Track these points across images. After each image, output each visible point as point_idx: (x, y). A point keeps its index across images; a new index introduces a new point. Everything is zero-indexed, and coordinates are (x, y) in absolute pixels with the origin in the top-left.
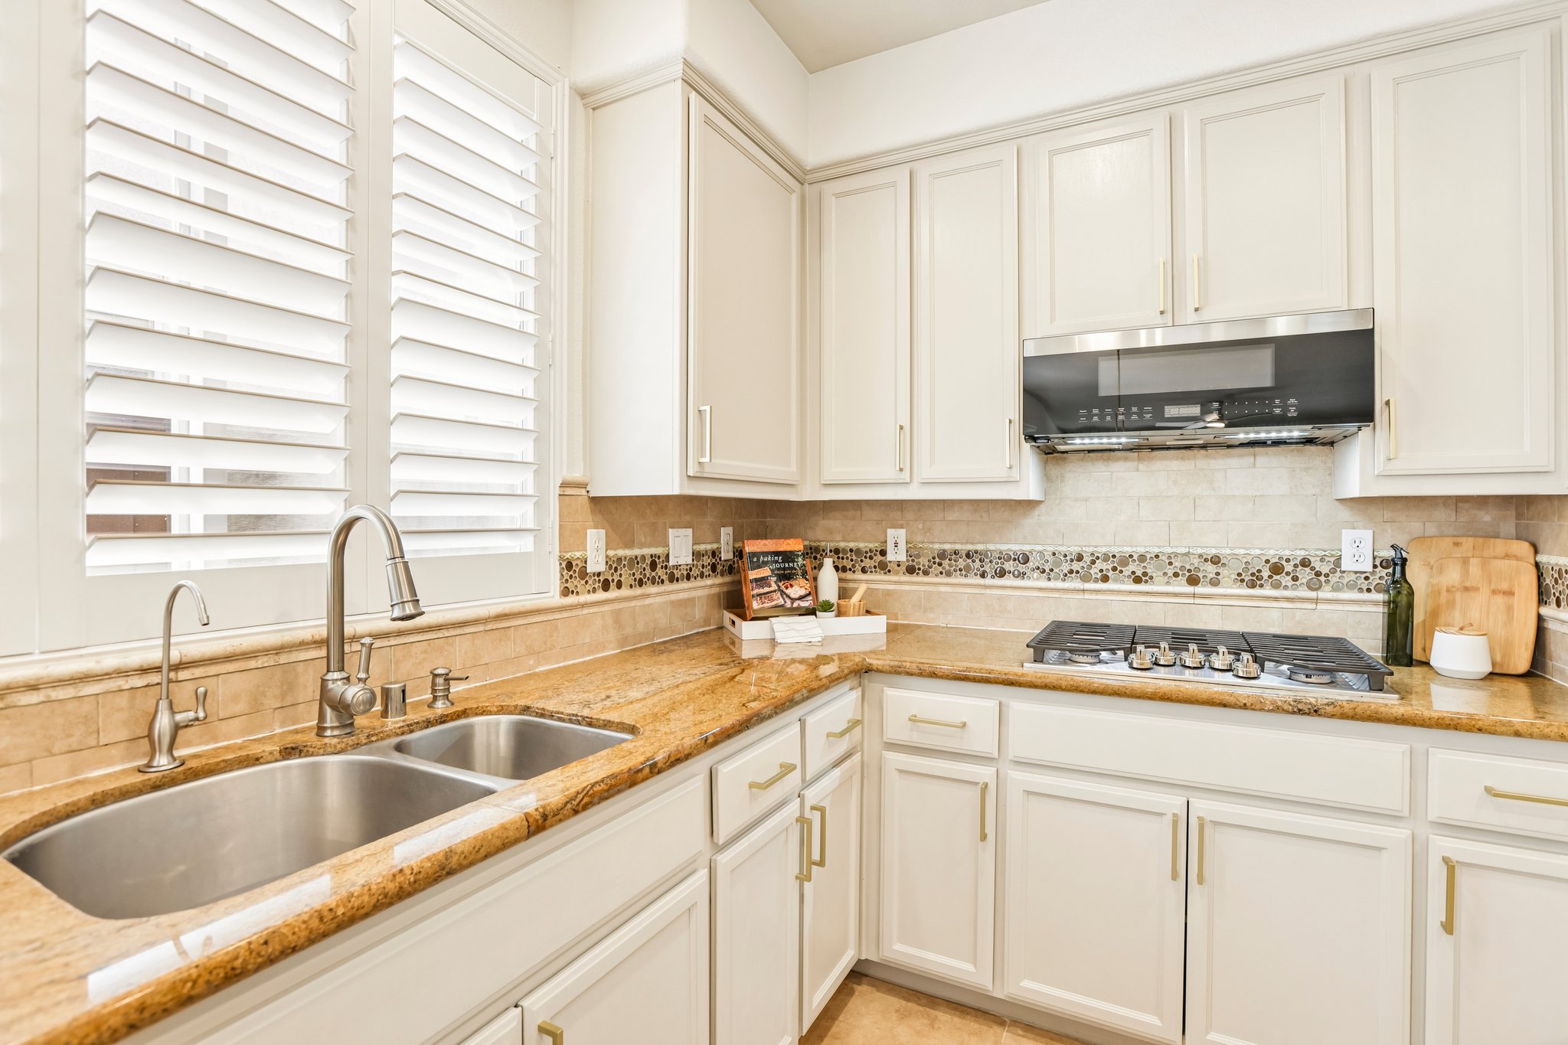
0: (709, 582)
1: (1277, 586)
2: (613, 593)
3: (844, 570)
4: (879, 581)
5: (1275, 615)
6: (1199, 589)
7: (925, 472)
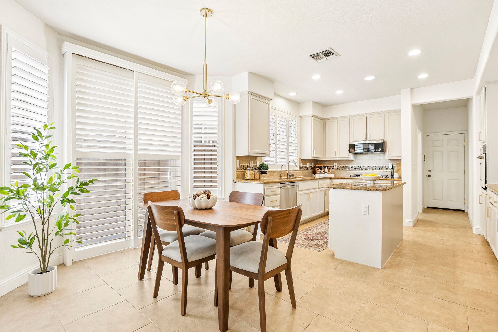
0: (311, 170)
1: (382, 170)
2: (302, 170)
3: (328, 169)
4: (333, 170)
5: (382, 173)
6: (373, 170)
7: (338, 156)
